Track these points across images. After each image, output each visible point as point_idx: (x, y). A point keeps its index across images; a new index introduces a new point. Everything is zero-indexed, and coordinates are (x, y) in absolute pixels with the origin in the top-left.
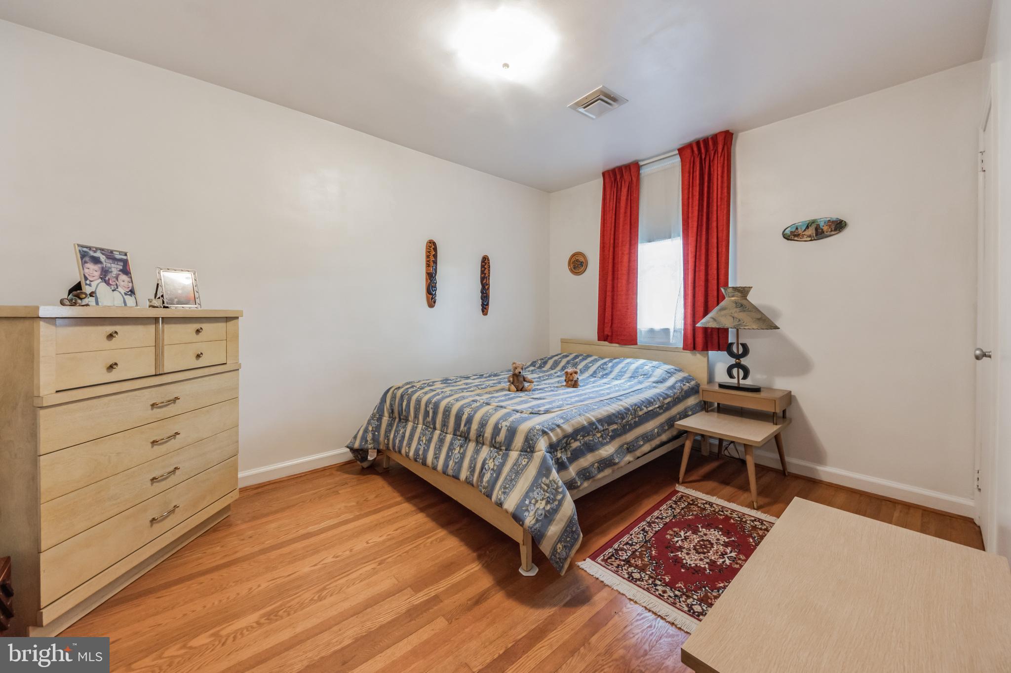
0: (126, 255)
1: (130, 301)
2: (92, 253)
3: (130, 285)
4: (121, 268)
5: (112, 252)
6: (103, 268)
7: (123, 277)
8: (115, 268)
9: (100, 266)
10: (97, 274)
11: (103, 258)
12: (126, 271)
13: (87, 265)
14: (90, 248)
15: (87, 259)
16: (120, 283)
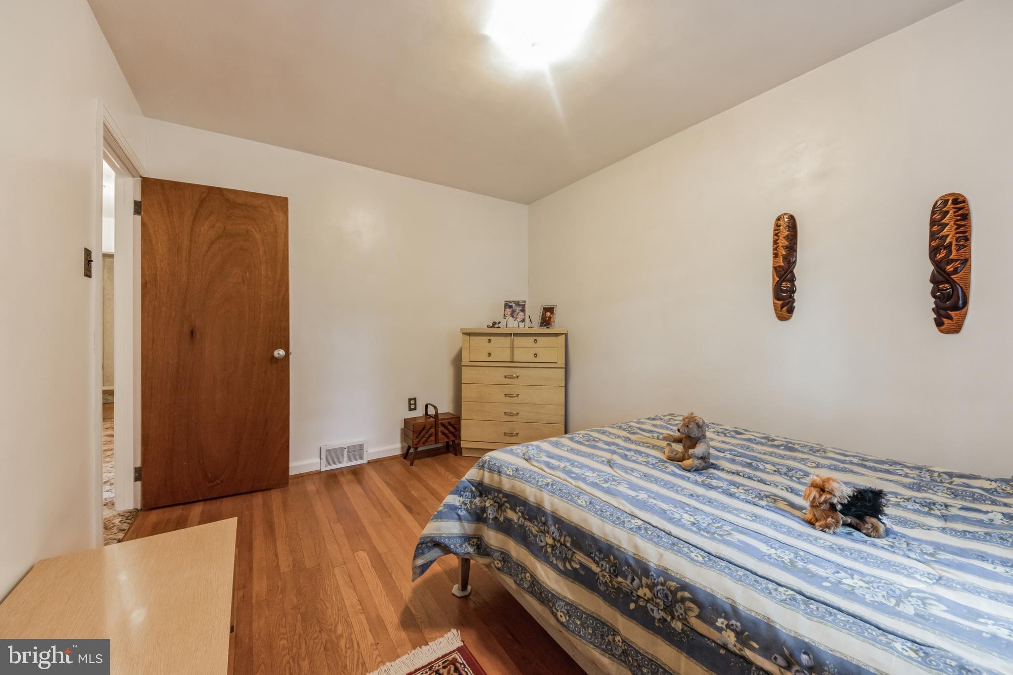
0: (525, 302)
1: (522, 325)
2: (510, 304)
3: (524, 317)
4: (521, 309)
5: (518, 302)
6: (513, 310)
7: (522, 313)
8: (518, 309)
9: (511, 309)
10: (509, 313)
11: (514, 305)
12: (523, 310)
13: (507, 310)
14: (509, 302)
15: (507, 307)
16: (519, 316)
